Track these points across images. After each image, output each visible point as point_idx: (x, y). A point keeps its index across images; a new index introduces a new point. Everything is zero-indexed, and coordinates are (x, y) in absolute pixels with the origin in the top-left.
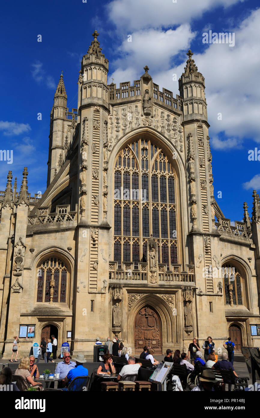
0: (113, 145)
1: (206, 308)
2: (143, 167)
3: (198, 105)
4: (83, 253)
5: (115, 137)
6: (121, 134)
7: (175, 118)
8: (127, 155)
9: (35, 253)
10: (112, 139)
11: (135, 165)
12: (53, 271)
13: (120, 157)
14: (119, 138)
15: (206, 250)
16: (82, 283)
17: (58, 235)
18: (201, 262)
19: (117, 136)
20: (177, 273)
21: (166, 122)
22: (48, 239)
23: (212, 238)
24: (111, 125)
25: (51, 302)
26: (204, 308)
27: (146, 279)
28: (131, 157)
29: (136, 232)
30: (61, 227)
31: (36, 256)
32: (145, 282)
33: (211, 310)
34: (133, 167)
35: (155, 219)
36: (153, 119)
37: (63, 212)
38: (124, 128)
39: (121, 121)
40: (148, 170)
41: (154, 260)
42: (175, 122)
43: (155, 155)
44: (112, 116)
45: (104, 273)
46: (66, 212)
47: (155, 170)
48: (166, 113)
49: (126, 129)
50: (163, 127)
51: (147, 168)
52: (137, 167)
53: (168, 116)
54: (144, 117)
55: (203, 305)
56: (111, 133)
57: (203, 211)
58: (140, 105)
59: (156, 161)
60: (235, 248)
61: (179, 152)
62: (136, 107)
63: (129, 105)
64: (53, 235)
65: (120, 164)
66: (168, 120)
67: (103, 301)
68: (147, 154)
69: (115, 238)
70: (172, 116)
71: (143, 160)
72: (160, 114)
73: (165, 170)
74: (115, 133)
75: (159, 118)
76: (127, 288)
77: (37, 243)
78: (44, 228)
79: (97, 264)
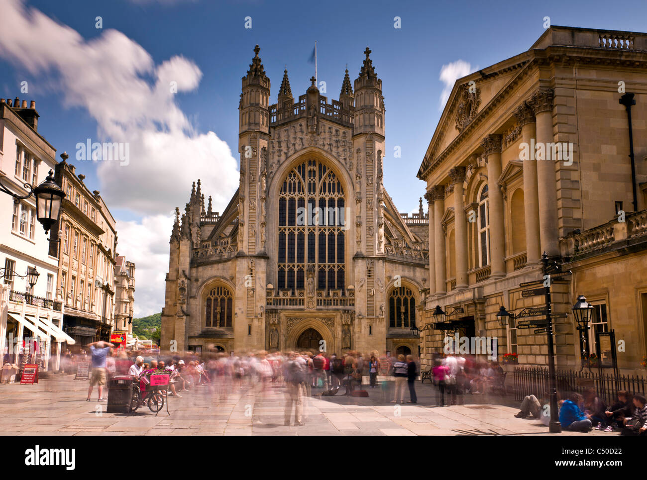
0: (274, 171)
1: (365, 331)
2: (310, 191)
3: (369, 116)
4: (240, 282)
5: (276, 162)
6: (283, 158)
7: (344, 133)
8: (292, 180)
9: (199, 283)
10: (274, 165)
11: (301, 189)
12: (219, 299)
13: (285, 183)
14: (281, 162)
15: (370, 273)
16: (240, 309)
17: (220, 266)
18: (362, 286)
19: (279, 161)
20: (337, 298)
21: (334, 138)
22: (211, 270)
23: (376, 261)
24: (272, 150)
25: (218, 327)
26: (363, 331)
27: (303, 304)
28: (297, 181)
29: (301, 259)
30: (223, 258)
31: (201, 286)
32: (302, 307)
33: (370, 333)
34: (299, 191)
35: (322, 244)
36: (319, 137)
37: (225, 244)
38: (286, 151)
39: (283, 145)
40: (316, 193)
41: (311, 286)
42: (345, 137)
43: (323, 177)
44: (273, 141)
45: (261, 299)
46: (228, 243)
47: (324, 192)
48: (335, 127)
49: (289, 152)
50: (330, 145)
51: (314, 191)
52: (303, 191)
53: (337, 131)
54: (310, 135)
55: (363, 328)
56: (273, 159)
57: (368, 233)
58: (304, 123)
59: (324, 184)
60: (406, 270)
61: (348, 170)
62: (301, 125)
63: (293, 124)
64: (215, 266)
65: (285, 191)
66: (337, 135)
67: (260, 325)
68: (314, 176)
69: (279, 266)
70: (342, 130)
71: (310, 184)
72: (327, 130)
73: (334, 192)
74: (276, 158)
75: (327, 135)
76: (284, 313)
77: (202, 274)
78: (207, 260)
79: (254, 291)
